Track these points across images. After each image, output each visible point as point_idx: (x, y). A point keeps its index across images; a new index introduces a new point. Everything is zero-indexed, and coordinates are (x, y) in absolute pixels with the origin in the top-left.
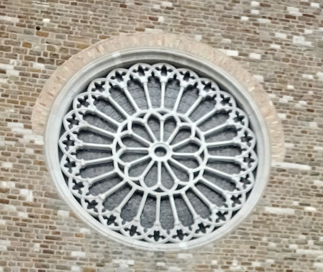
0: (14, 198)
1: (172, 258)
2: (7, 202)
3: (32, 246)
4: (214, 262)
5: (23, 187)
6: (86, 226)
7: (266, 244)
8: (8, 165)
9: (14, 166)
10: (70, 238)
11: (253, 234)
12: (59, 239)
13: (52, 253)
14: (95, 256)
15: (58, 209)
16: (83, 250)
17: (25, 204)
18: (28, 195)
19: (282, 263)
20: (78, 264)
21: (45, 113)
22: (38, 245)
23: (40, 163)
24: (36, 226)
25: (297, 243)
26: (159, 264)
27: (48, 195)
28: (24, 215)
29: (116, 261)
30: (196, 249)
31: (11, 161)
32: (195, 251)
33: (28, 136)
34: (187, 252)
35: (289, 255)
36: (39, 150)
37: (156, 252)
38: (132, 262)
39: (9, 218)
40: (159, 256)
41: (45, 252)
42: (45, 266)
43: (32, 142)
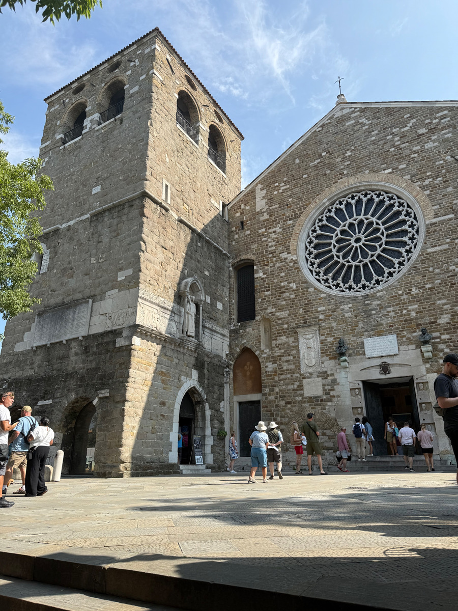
0: (288, 289)
1: (374, 297)
2: (285, 292)
3: (299, 310)
4: (400, 292)
5: (291, 283)
6: (323, 293)
7: (433, 272)
8: (283, 274)
9: (285, 274)
10: (316, 301)
11: (422, 268)
12: (311, 303)
13: (308, 311)
14: (330, 307)
15: (308, 288)
16: (324, 306)
17: (293, 291)
18: (293, 286)
19: (447, 280)
20: (322, 314)
21: (296, 244)
22: (301, 309)
23: (297, 268)
24: (299, 300)
25: (454, 265)
26: (366, 302)
27: (303, 283)
28: (293, 296)
29: (341, 307)
30: (387, 288)
31: (284, 272)
32: (386, 289)
33: (290, 257)
34: (382, 291)
35: (450, 274)
36: (296, 262)
37: (363, 296)
38: (350, 305)
39: (287, 300)
40: (366, 298)
41: (305, 312)
42: (306, 319)
43: (292, 259)
